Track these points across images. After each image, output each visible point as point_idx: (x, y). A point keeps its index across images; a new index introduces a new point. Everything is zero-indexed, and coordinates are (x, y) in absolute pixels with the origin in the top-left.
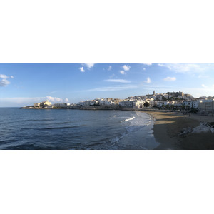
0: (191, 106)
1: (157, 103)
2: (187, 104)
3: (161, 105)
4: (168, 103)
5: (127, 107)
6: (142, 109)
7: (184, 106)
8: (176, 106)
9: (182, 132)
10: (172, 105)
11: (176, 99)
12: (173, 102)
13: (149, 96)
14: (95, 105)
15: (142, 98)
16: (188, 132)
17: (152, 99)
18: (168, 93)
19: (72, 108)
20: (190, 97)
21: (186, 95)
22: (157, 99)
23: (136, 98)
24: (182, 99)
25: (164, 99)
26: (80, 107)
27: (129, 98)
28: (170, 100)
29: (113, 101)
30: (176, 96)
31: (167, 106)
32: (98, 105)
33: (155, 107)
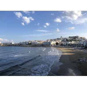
0: (85, 44)
1: (63, 43)
2: (82, 43)
3: (65, 44)
4: (70, 43)
5: (46, 45)
6: (54, 46)
7: (80, 45)
8: (75, 45)
9: (79, 60)
10: (72, 44)
11: (75, 40)
12: (73, 42)
13: (58, 39)
14: (29, 44)
15: (55, 40)
16: (83, 61)
17: (60, 41)
18: (70, 37)
19: (15, 45)
20: (84, 39)
21: (81, 38)
22: (63, 41)
23: (51, 40)
24: (78, 40)
25: (67, 40)
26: (20, 45)
27: (48, 40)
28: (71, 41)
29: (39, 42)
30: (75, 38)
31: (69, 44)
32: (31, 44)
33: (62, 45)
